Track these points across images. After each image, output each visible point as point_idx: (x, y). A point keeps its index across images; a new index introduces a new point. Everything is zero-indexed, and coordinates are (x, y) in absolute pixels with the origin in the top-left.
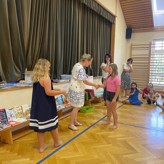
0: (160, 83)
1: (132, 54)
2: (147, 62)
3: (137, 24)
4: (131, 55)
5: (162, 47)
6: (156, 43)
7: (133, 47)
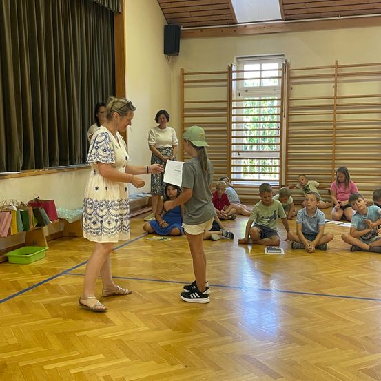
0: (261, 179)
1: (185, 100)
2: (224, 120)
3: (193, 14)
4: (182, 102)
5: (261, 78)
6: (245, 69)
7: (187, 78)
